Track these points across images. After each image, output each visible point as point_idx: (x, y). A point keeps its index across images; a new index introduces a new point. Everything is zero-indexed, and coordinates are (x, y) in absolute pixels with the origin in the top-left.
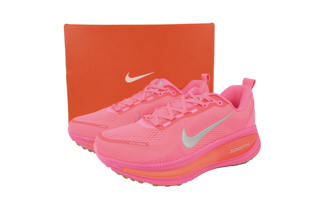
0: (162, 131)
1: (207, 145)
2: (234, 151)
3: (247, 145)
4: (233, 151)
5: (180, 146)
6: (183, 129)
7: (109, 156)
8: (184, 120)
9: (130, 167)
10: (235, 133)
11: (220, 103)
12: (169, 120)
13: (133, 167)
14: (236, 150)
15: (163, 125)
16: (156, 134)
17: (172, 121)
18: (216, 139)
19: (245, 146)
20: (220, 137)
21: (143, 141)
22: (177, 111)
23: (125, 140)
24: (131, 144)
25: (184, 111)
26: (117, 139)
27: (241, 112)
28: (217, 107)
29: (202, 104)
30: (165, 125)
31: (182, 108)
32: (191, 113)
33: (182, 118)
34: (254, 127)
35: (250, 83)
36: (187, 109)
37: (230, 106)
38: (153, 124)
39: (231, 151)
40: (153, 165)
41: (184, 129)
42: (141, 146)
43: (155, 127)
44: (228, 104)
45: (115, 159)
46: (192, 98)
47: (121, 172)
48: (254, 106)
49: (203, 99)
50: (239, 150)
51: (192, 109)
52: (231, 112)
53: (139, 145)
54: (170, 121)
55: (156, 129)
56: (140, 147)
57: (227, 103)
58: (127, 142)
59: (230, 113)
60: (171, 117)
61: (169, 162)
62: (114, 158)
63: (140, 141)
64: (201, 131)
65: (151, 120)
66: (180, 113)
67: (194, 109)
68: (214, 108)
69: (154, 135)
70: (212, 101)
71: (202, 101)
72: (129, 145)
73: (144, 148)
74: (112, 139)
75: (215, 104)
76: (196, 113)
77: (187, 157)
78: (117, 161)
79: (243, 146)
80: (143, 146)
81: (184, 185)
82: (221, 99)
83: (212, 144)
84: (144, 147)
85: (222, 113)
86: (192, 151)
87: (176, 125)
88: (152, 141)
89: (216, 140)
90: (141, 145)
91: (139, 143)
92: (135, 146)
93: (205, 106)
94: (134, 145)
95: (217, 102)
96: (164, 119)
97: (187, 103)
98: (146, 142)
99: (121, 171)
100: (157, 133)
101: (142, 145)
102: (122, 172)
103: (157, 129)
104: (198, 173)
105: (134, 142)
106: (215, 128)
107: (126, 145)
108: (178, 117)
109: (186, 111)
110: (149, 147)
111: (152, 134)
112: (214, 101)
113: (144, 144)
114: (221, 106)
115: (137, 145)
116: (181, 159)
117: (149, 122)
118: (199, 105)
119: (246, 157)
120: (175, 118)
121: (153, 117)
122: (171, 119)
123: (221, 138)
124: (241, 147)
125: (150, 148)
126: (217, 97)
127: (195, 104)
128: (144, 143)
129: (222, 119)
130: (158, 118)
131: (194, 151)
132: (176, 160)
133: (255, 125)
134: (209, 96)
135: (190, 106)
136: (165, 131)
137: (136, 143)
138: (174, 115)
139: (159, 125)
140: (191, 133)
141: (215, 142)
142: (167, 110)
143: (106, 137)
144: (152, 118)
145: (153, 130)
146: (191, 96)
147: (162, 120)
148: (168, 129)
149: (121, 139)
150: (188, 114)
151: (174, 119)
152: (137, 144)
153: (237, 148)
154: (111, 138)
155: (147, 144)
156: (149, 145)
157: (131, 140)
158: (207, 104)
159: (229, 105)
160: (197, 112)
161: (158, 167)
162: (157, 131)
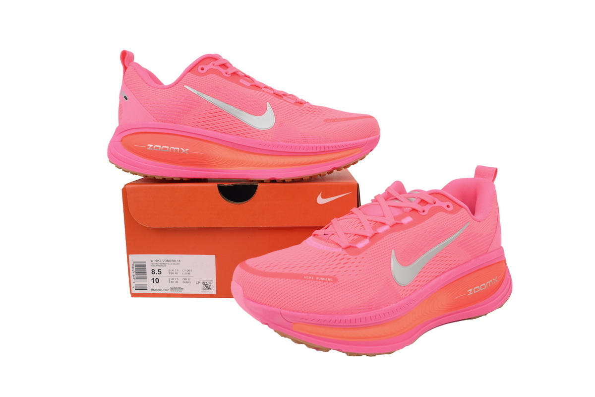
0: (355, 257)
1: (431, 281)
2: (475, 292)
3: (494, 281)
4: (473, 291)
5: (390, 281)
6: (391, 252)
7: (268, 303)
8: (393, 236)
9: (308, 321)
10: (473, 260)
11: (448, 206)
12: (366, 237)
13: (312, 322)
14: (477, 289)
15: (357, 246)
16: (347, 261)
17: (370, 238)
18: (444, 270)
19: (491, 282)
20: (450, 267)
21: (326, 274)
22: (377, 222)
23: (295, 272)
24: (307, 280)
25: (390, 220)
26: (280, 271)
27: (481, 222)
28: (444, 213)
29: (419, 208)
30: (360, 245)
31: (384, 216)
32: (402, 224)
33: (386, 233)
34: (501, 250)
35: (487, 175)
36: (395, 218)
37: (465, 212)
38: (338, 244)
39: (468, 291)
40: (348, 317)
41: (393, 251)
42: (325, 283)
43: (343, 250)
44: (462, 207)
45: (280, 307)
46: (396, 199)
47: (290, 331)
48: (498, 213)
49: (419, 200)
50: (481, 289)
51: (403, 216)
52: (467, 221)
53: (321, 281)
54: (368, 238)
55: (344, 252)
56: (323, 284)
57: (460, 206)
58: (300, 277)
59: (466, 224)
60: (369, 232)
61: (374, 310)
62: (277, 306)
63: (322, 274)
64: (420, 256)
65: (333, 238)
66: (384, 224)
67: (405, 217)
68: (440, 215)
69: (344, 264)
70: (435, 203)
71: (419, 203)
72: (303, 281)
73: (331, 287)
74: (271, 271)
75: (440, 209)
76: (410, 225)
77: (402, 301)
78: (282, 311)
79: (487, 283)
80: (329, 282)
81: (397, 353)
82: (450, 200)
83: (438, 279)
84: (330, 284)
85: (453, 224)
86: (408, 291)
87: (378, 245)
88: (342, 274)
89: (444, 273)
90: (324, 281)
91: (320, 277)
92: (314, 282)
93: (424, 211)
94: (313, 280)
95: (444, 205)
96: (356, 235)
97: (391, 207)
98: (332, 274)
99: (289, 329)
100: (348, 259)
101: (326, 281)
102: (292, 330)
103: (346, 253)
104: (420, 331)
105: (311, 276)
106: (444, 250)
107: (298, 280)
108: (381, 230)
109: (393, 222)
110: (338, 283)
111: (339, 262)
112: (439, 203)
113: (329, 280)
114: (451, 212)
115: (318, 281)
116: (394, 305)
117: (329, 242)
118: (414, 210)
119: (491, 303)
120: (376, 234)
121: (335, 234)
122: (369, 234)
123: (452, 269)
124: (484, 284)
125: (341, 285)
126: (443, 197)
127: (407, 209)
128: (329, 277)
129: (453, 234)
130: (345, 233)
131: (412, 291)
132: (386, 308)
133: (502, 247)
134: (430, 194)
135: (397, 212)
136: (361, 256)
137: (315, 277)
138: (373, 228)
139: (350, 246)
140: (405, 260)
141: (443, 276)
142: (357, 220)
143: (257, 268)
144: (333, 234)
145: (339, 255)
146: (393, 196)
147: (352, 237)
148: (365, 252)
149: (286, 271)
150: (397, 226)
151: (373, 236)
152: (317, 278)
153: (478, 287)
154: (267, 270)
155: (335, 280)
156: (339, 280)
157: (306, 272)
158: (427, 208)
159: (463, 210)
160: (411, 222)
161: (355, 319)
162: (348, 256)
